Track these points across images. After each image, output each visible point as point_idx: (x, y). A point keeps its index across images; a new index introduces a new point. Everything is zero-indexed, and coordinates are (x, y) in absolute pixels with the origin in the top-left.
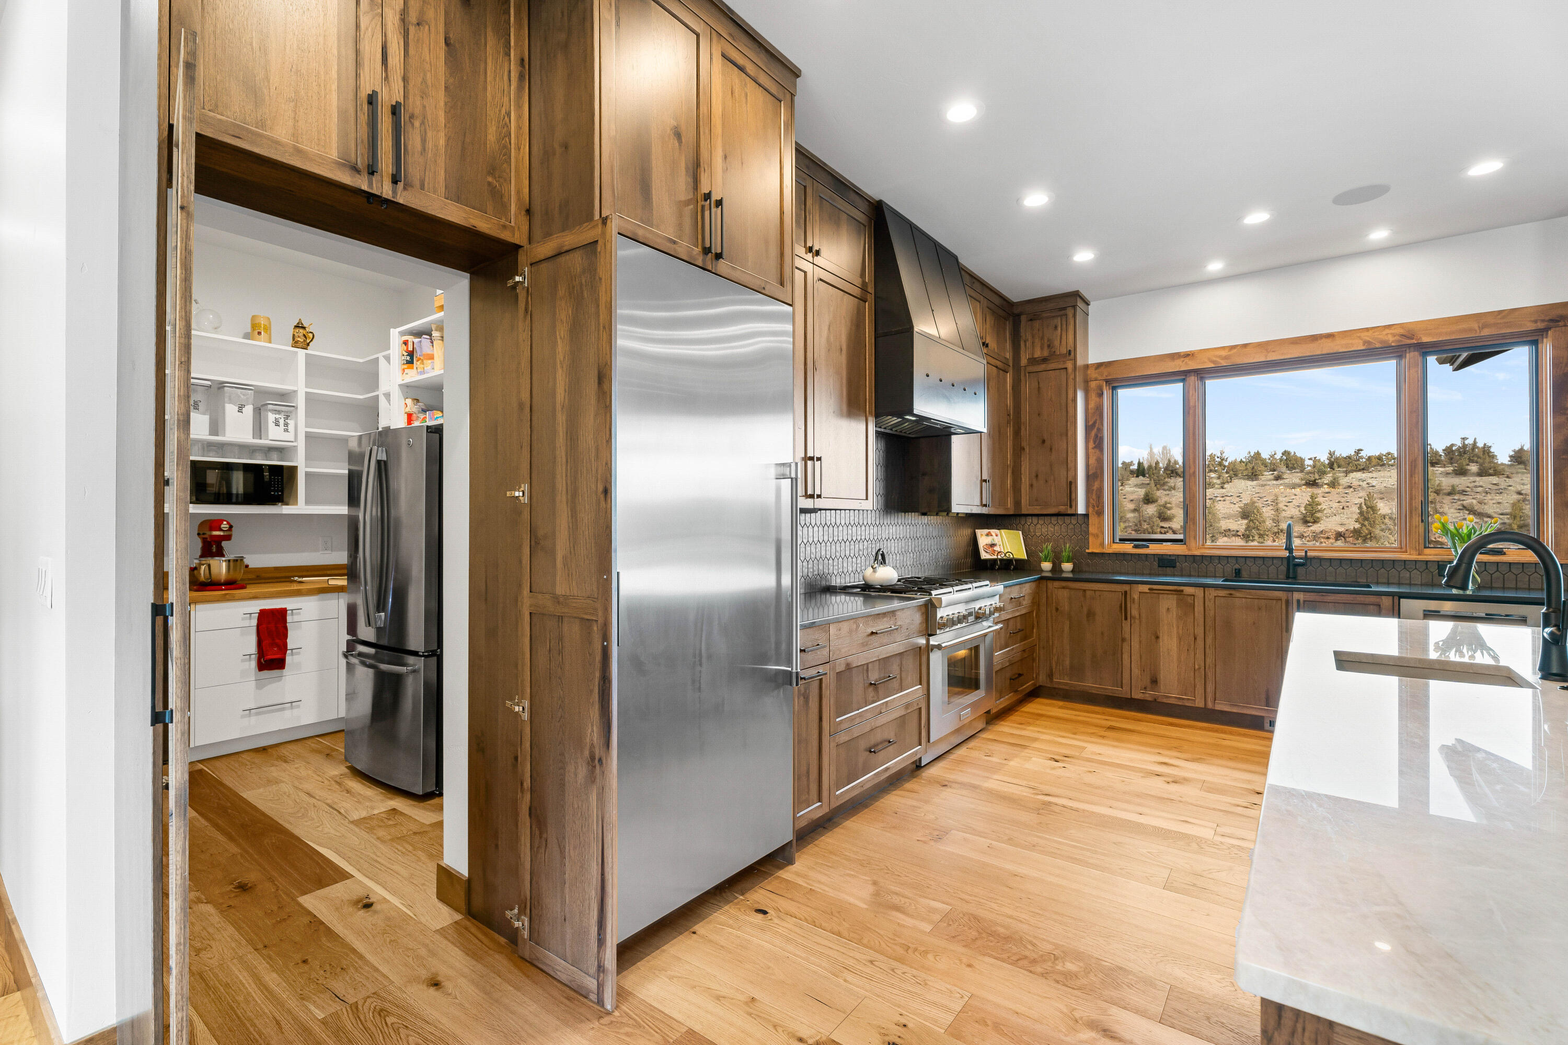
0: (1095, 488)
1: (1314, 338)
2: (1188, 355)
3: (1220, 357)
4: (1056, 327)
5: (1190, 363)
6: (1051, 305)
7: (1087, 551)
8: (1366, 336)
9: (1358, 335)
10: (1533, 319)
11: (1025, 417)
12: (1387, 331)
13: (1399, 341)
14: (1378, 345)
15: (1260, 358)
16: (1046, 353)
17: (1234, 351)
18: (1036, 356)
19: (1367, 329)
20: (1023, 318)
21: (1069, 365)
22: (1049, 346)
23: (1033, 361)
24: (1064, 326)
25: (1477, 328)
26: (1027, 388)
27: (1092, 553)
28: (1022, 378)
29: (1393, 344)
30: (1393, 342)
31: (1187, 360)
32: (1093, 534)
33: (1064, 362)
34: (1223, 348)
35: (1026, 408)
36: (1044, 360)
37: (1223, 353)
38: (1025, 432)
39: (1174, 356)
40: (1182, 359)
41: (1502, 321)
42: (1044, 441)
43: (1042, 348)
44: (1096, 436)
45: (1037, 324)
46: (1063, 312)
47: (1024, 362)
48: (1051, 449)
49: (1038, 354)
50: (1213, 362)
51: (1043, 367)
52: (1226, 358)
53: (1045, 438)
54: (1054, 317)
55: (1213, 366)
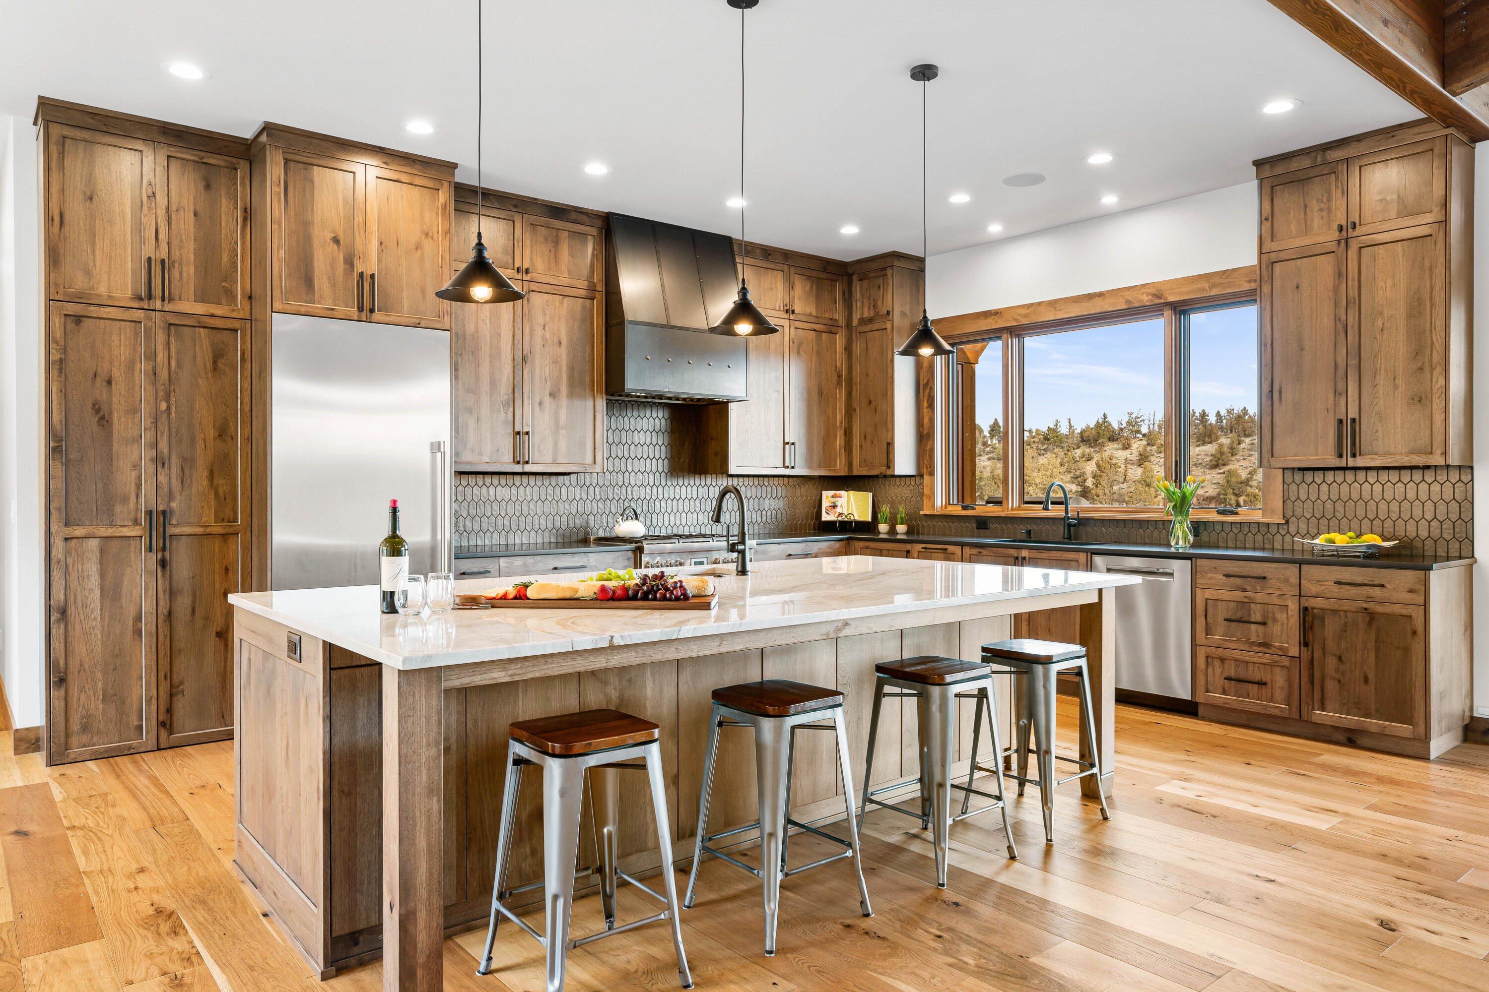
0: (928, 448)
1: (1090, 297)
2: (996, 313)
3: (1020, 315)
4: (879, 287)
5: (999, 321)
6: (875, 265)
7: (922, 513)
8: (1129, 296)
9: (1122, 294)
10: (1248, 279)
11: (857, 377)
12: (1143, 290)
13: (1152, 300)
14: (1136, 305)
15: (1050, 316)
16: (872, 314)
17: (1032, 309)
18: (865, 316)
19: (1128, 288)
20: (855, 277)
21: (888, 325)
22: (874, 306)
23: (862, 321)
24: (885, 286)
25: (1208, 288)
26: (857, 349)
27: (925, 515)
28: (854, 338)
29: (1147, 304)
30: (1148, 301)
31: (996, 317)
32: (926, 496)
33: (885, 322)
34: (1023, 306)
35: (857, 369)
36: (870, 320)
37: (1024, 311)
38: (856, 393)
39: (986, 314)
40: (993, 317)
41: (1226, 281)
42: (870, 402)
43: (869, 308)
44: (929, 395)
45: (865, 283)
46: (883, 272)
47: (855, 322)
48: (876, 410)
49: (866, 315)
50: (1015, 320)
51: (869, 327)
52: (1025, 316)
53: (872, 399)
54: (878, 277)
55: (1015, 324)
